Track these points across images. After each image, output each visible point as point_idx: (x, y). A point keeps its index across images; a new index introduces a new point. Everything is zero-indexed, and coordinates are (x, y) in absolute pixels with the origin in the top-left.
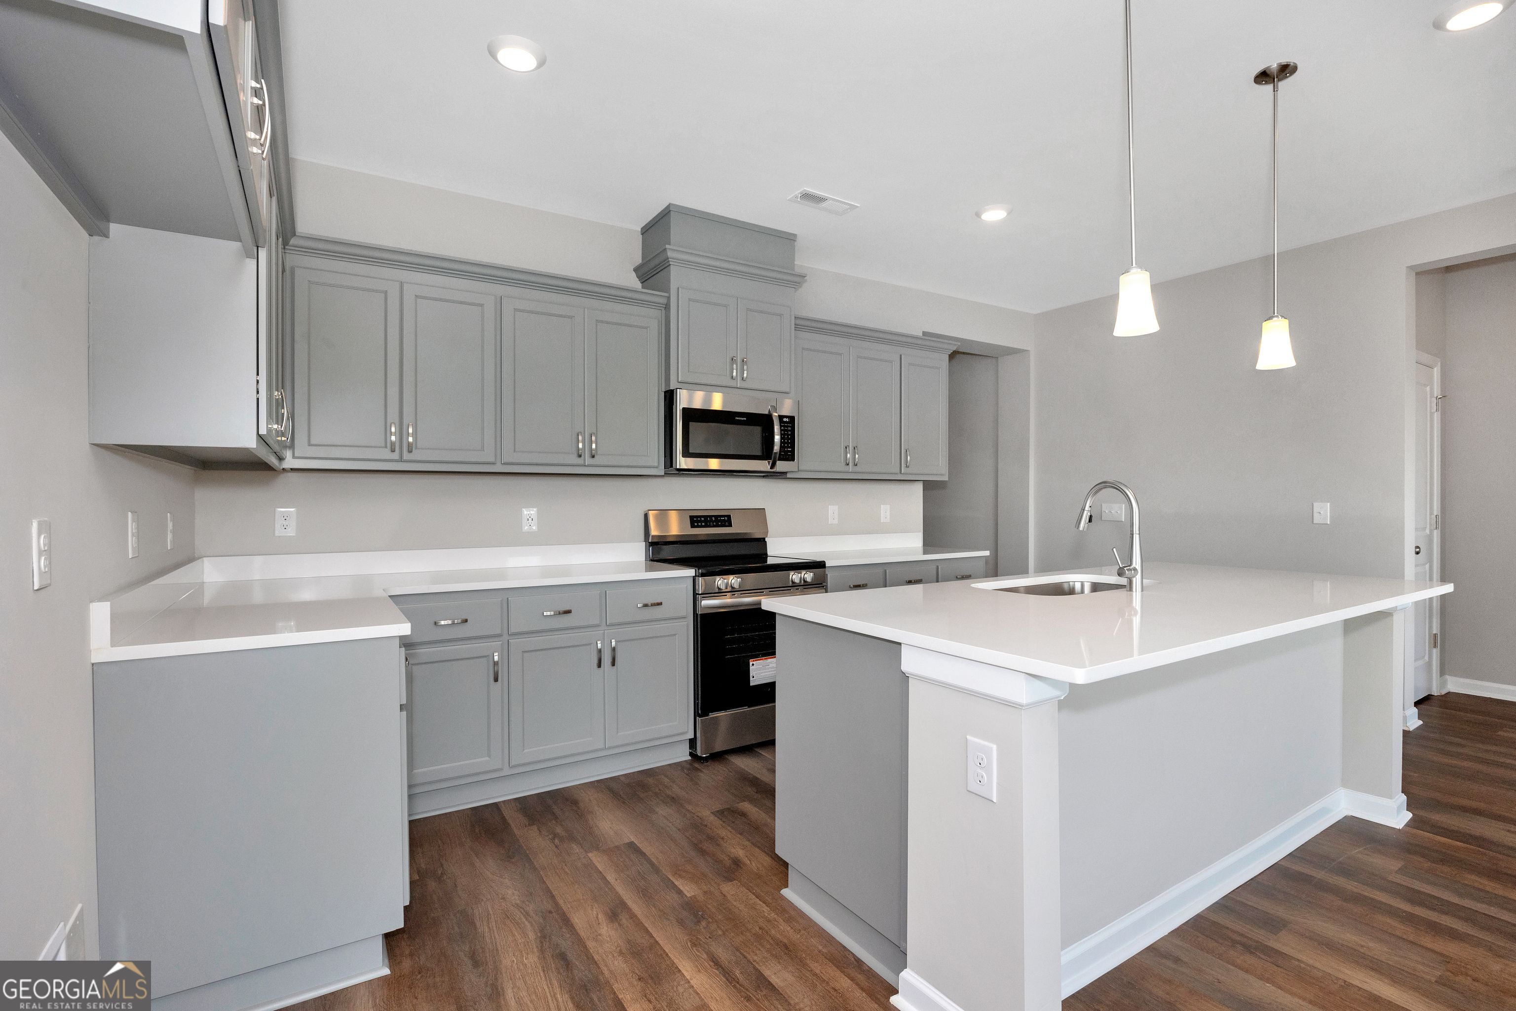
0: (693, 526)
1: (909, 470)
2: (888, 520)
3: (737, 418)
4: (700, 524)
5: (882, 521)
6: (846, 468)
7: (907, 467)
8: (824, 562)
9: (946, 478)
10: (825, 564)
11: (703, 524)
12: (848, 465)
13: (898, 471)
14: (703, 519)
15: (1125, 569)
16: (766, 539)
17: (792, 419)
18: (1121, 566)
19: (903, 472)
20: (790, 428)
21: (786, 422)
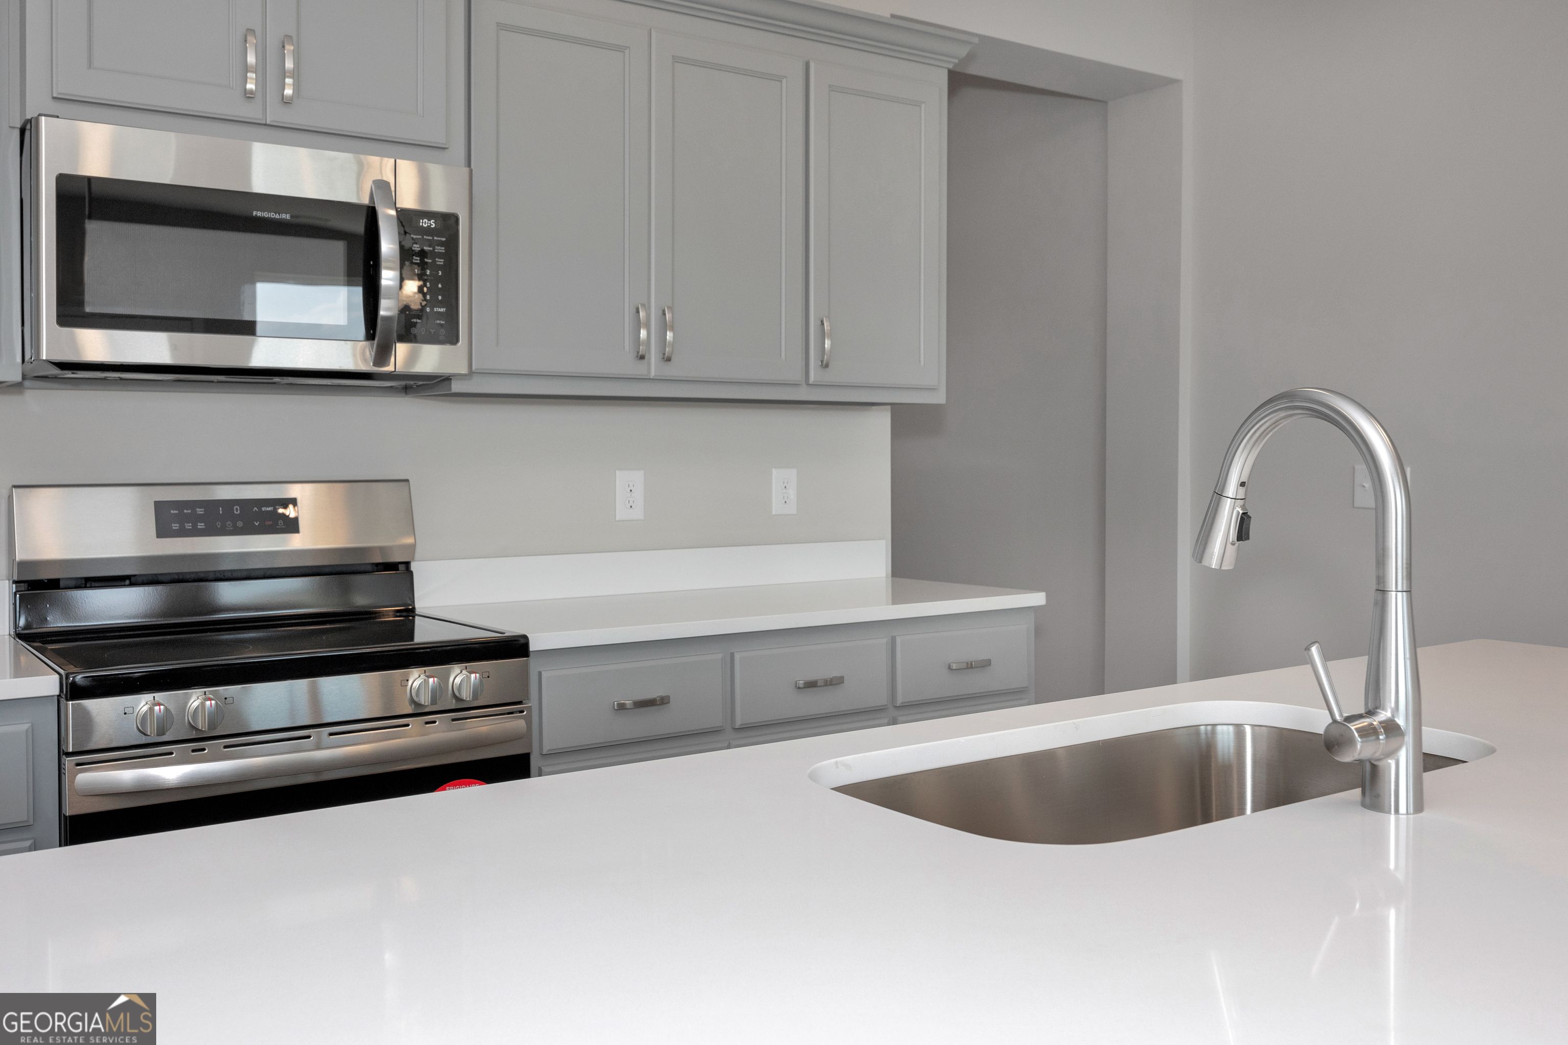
0: (163, 532)
1: (829, 376)
2: (792, 509)
3: (259, 214)
4: (188, 526)
5: (774, 513)
6: (639, 369)
7: (825, 366)
8: (525, 637)
9: (939, 398)
10: (526, 645)
11: (201, 526)
12: (642, 357)
13: (798, 376)
14: (200, 511)
15: (1353, 727)
16: (414, 567)
17: (448, 222)
18: (1338, 718)
19: (812, 379)
20: (440, 249)
21: (428, 231)
